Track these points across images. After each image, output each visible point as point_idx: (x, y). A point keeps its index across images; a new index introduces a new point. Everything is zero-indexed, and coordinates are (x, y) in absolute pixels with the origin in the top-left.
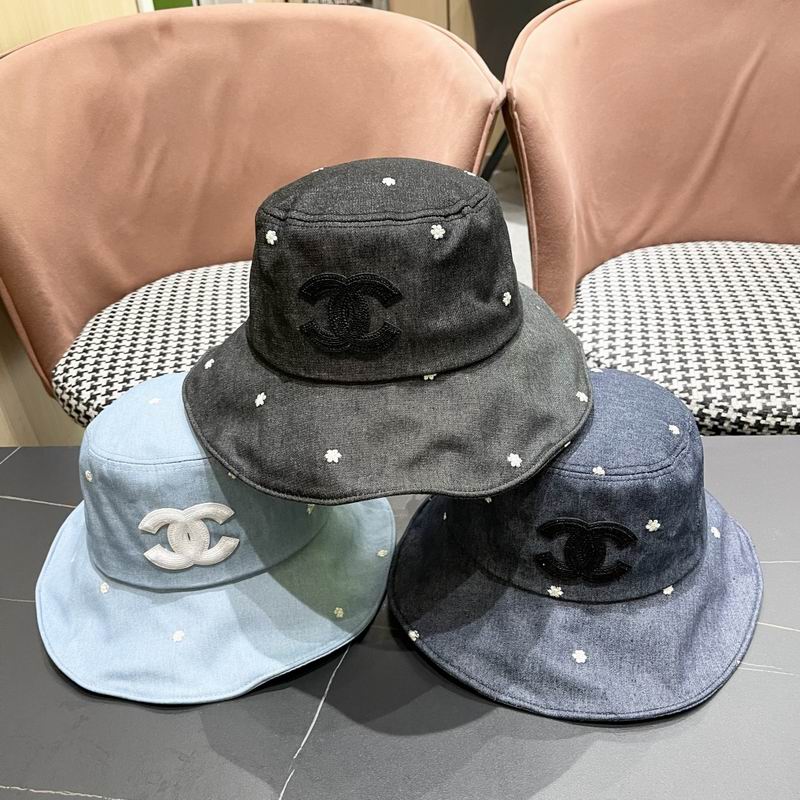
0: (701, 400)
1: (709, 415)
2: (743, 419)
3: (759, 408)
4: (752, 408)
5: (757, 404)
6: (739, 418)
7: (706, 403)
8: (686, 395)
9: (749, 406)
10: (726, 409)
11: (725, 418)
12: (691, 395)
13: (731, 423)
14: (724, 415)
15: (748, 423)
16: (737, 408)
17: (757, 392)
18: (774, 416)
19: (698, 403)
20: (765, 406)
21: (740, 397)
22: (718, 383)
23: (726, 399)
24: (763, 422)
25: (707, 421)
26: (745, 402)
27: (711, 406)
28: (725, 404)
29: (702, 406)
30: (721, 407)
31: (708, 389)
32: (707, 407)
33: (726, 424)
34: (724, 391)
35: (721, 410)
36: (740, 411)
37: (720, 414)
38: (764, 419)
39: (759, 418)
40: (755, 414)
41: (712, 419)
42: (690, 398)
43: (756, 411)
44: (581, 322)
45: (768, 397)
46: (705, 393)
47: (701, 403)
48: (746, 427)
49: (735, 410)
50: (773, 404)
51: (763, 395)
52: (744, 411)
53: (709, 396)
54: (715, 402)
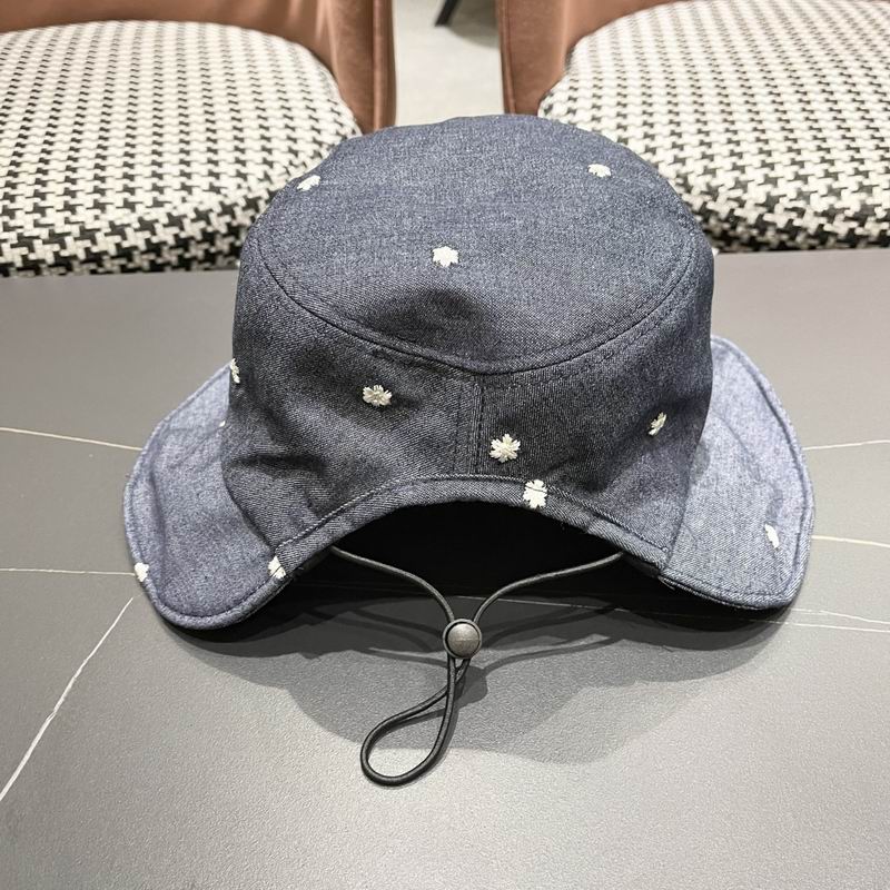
0: (762, 199)
1: (774, 224)
2: (828, 228)
3: (855, 208)
4: (844, 209)
5: (852, 203)
6: (821, 226)
7: (770, 203)
8: (738, 193)
9: (838, 205)
10: (801, 213)
11: (799, 229)
12: (745, 192)
13: (809, 236)
14: (797, 223)
15: (835, 234)
16: (820, 210)
17: (853, 183)
18: (879, 221)
19: (757, 205)
20: (864, 206)
21: (825, 192)
22: (789, 172)
23: (801, 195)
24: (859, 231)
25: (770, 235)
26: (832, 200)
27: (778, 208)
28: (800, 204)
29: (762, 210)
30: (794, 209)
31: (773, 181)
32: (771, 211)
33: (800, 239)
34: (799, 184)
35: (793, 215)
36: (824, 214)
37: (791, 221)
38: (862, 225)
39: (854, 224)
40: (847, 219)
41: (780, 231)
42: (745, 197)
43: (850, 213)
44: (575, 95)
45: (869, 190)
46: (769, 187)
47: (762, 205)
48: (832, 240)
49: (816, 214)
50: (877, 202)
51: (862, 188)
52: (830, 215)
53: (775, 193)
54: (784, 202)
